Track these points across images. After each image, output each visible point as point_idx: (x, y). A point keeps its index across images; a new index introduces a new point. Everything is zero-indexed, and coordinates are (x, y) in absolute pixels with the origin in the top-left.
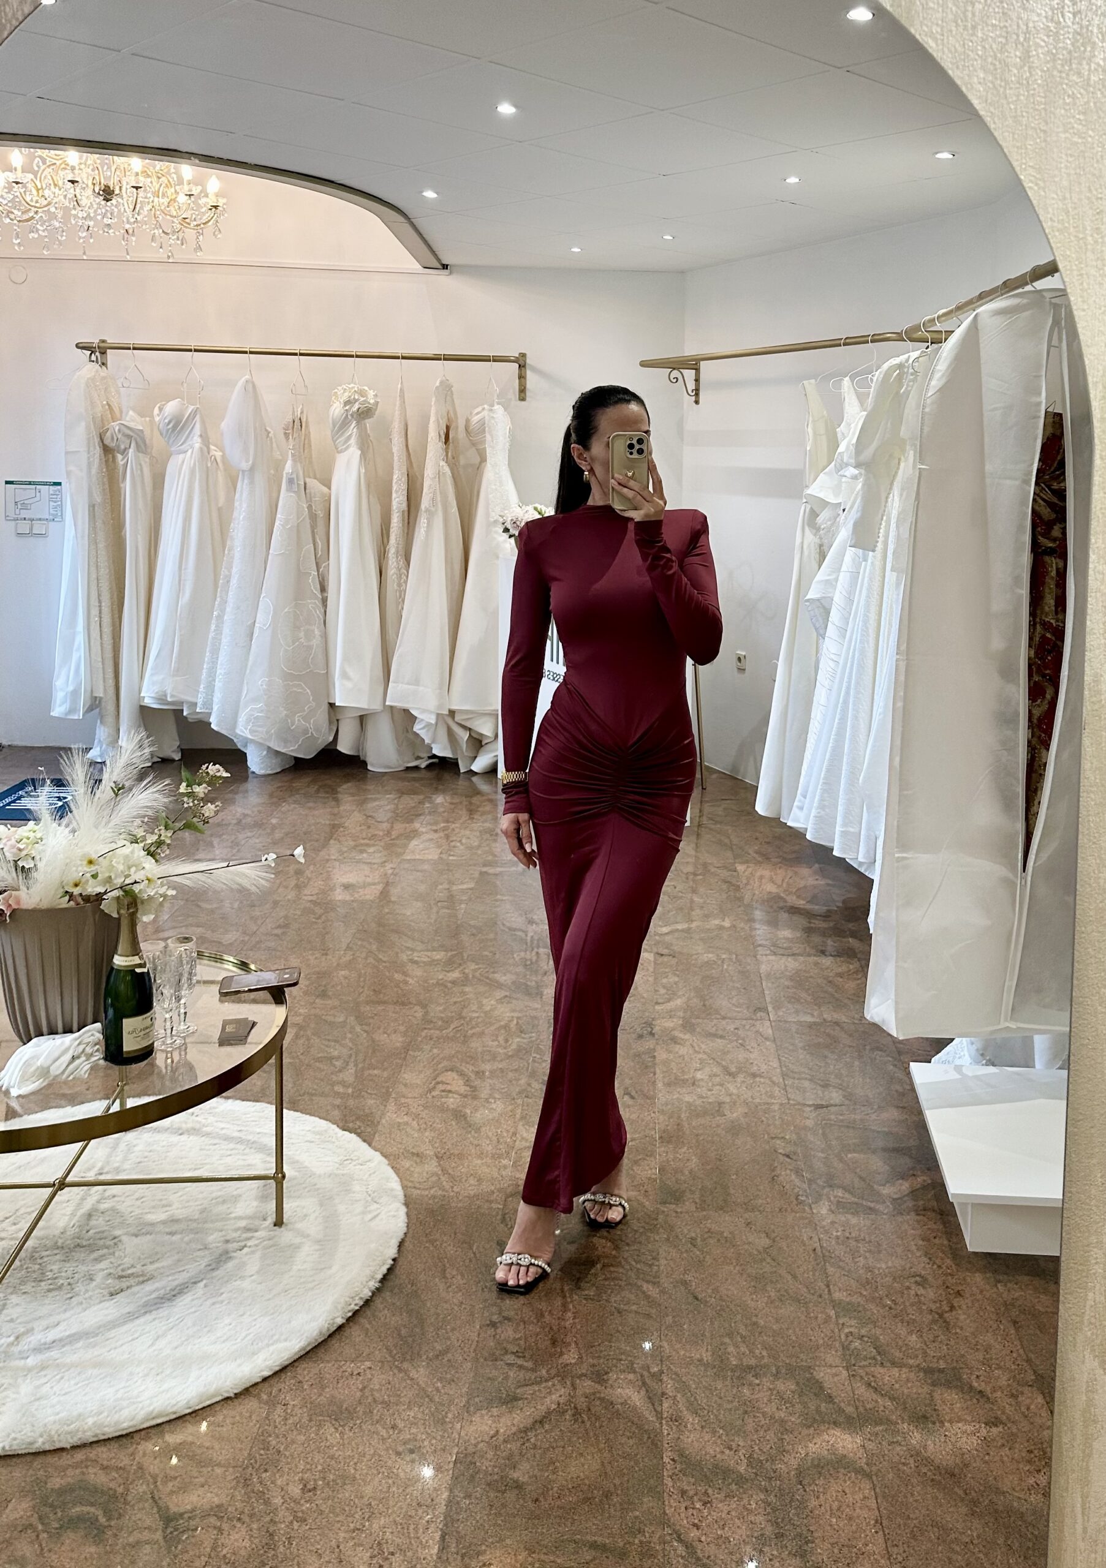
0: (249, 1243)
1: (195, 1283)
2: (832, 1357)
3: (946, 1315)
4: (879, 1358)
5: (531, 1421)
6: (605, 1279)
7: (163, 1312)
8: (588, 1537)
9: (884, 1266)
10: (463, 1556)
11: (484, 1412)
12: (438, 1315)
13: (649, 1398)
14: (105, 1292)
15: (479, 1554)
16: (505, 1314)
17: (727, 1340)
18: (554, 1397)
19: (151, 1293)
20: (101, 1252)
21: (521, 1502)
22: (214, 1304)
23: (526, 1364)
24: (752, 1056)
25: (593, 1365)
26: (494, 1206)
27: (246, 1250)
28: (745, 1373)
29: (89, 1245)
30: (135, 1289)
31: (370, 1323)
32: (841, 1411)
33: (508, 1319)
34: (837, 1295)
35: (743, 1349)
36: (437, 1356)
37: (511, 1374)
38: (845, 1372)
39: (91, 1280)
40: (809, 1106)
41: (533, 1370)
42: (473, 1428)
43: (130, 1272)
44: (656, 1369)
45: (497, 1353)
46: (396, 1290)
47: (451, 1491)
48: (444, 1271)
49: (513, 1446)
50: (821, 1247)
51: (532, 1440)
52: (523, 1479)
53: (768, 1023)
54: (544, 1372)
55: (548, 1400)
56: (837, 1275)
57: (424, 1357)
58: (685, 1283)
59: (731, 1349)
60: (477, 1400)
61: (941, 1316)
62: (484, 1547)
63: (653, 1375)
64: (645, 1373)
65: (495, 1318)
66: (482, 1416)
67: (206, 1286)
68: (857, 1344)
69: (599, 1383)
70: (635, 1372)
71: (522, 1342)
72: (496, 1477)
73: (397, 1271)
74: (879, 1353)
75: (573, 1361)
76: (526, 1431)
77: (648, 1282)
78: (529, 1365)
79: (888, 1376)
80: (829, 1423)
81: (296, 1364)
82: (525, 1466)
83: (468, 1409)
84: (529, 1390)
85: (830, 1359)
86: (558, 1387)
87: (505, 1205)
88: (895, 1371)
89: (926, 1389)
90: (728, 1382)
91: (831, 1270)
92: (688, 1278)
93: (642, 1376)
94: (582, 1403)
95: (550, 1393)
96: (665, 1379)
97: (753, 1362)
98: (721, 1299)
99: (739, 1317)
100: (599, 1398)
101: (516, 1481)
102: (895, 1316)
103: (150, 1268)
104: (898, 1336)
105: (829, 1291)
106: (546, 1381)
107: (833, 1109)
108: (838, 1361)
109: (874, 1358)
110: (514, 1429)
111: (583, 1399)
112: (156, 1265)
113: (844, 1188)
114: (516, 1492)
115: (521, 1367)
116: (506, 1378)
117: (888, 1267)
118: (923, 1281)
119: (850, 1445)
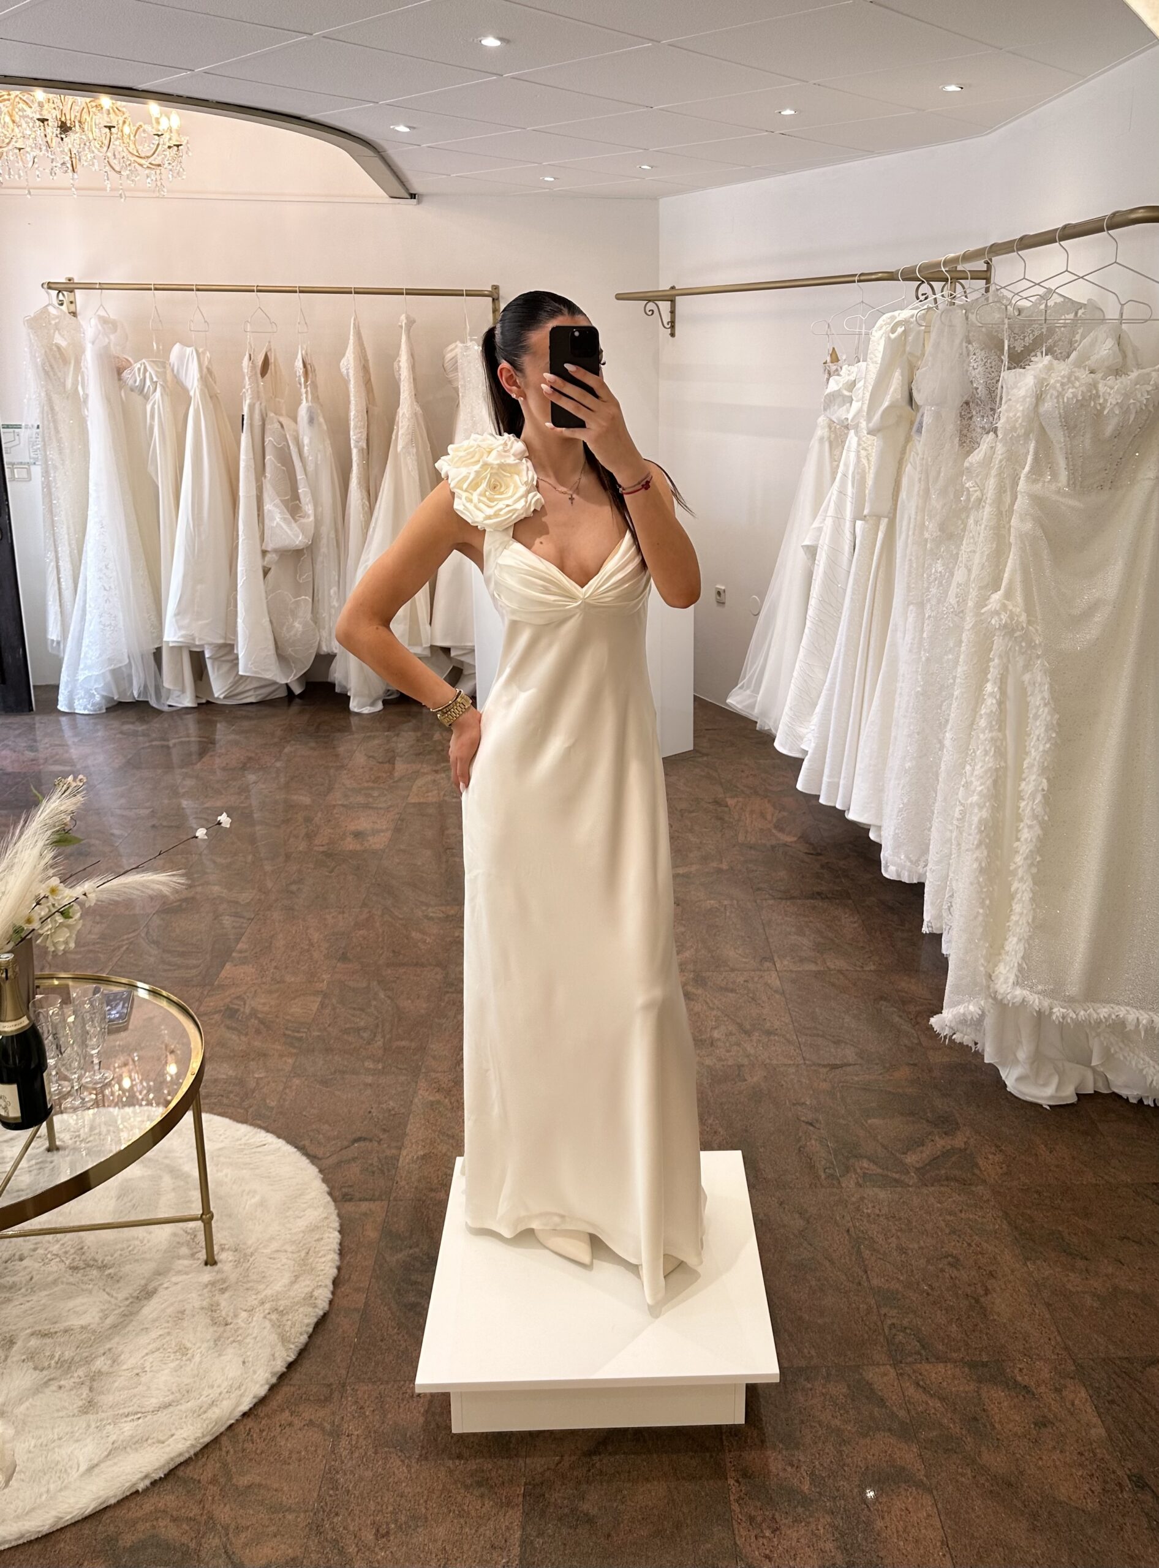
2: (879, 1354)
3: (983, 1299)
4: (923, 1352)
9: (917, 1246)
24: (765, 1011)
28: (794, 1377)
32: (893, 1416)
34: (875, 1282)
35: (792, 1348)
38: (892, 1371)
40: (824, 1066)
50: (855, 1227)
53: (774, 974)
56: (873, 1258)
61: (978, 1300)
68: (901, 1337)
74: (923, 1347)
79: (936, 1373)
80: (883, 1430)
85: (877, 1357)
88: (941, 1367)
89: (973, 1386)
91: (866, 1253)
102: (935, 1303)
104: (939, 1326)
105: (868, 1278)
107: (849, 1069)
108: (884, 1358)
109: (919, 1353)
113: (870, 1159)
117: (921, 1248)
118: (956, 1263)
119: (908, 1455)
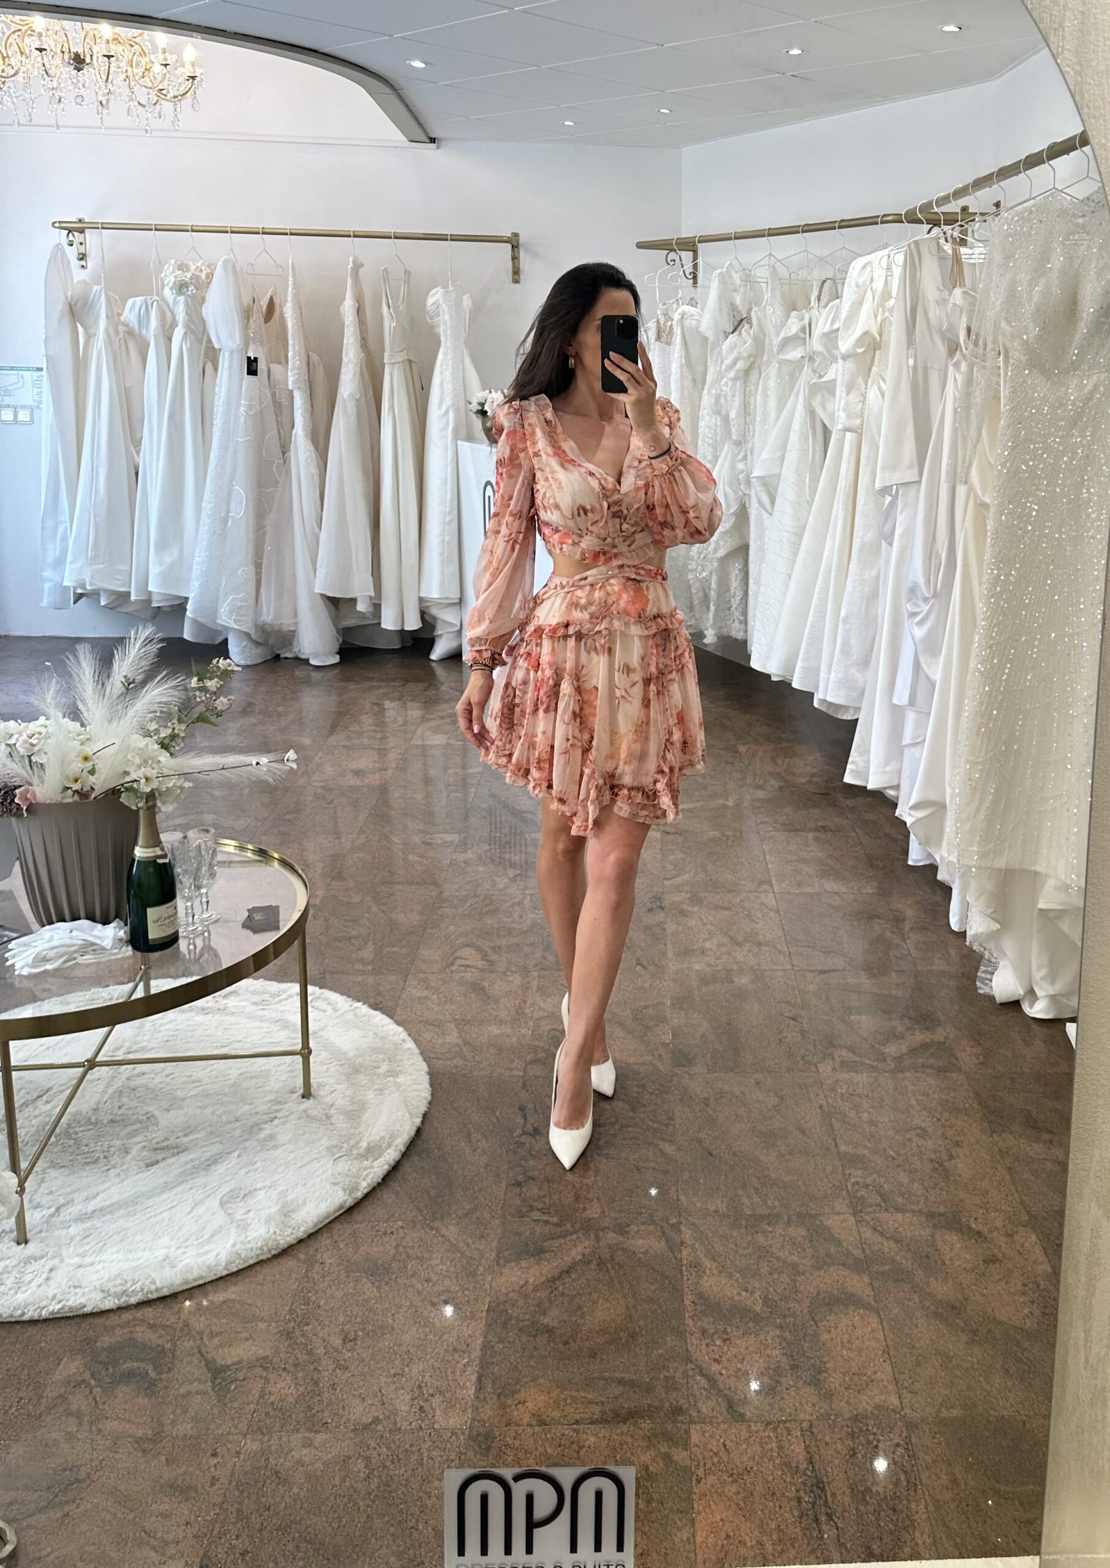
0: (279, 1115)
1: (229, 1153)
2: (841, 1205)
3: (946, 1164)
4: (883, 1204)
5: (557, 1272)
6: (624, 1139)
7: (200, 1180)
8: (616, 1375)
9: (886, 1120)
10: (499, 1395)
11: (513, 1264)
12: (466, 1176)
13: (669, 1247)
14: (142, 1164)
15: (514, 1392)
16: (530, 1174)
17: (740, 1192)
18: (580, 1248)
19: (187, 1163)
20: (135, 1127)
21: (552, 1344)
22: (248, 1172)
23: (551, 1219)
25: (616, 1219)
26: (515, 1073)
27: (276, 1121)
28: (756, 1222)
29: (123, 1120)
30: (170, 1161)
31: (400, 1185)
32: (848, 1254)
33: (532, 1178)
34: (843, 1148)
35: (756, 1200)
36: (466, 1215)
37: (537, 1229)
38: (852, 1218)
39: (127, 1152)
40: (812, 971)
41: (558, 1225)
42: (503, 1279)
43: (164, 1144)
44: (674, 1221)
45: (524, 1210)
46: (424, 1155)
47: (485, 1337)
48: (469, 1134)
49: (542, 1294)
50: (828, 1103)
51: (561, 1288)
52: (555, 1324)
54: (569, 1226)
55: (574, 1252)
56: (843, 1129)
57: (454, 1216)
58: (700, 1141)
59: (745, 1200)
60: (506, 1253)
61: (941, 1164)
62: (518, 1387)
63: (672, 1226)
64: (665, 1225)
65: (520, 1178)
66: (511, 1268)
67: (239, 1156)
68: (863, 1192)
69: (621, 1234)
70: (654, 1223)
71: (547, 1200)
72: (527, 1323)
73: (424, 1135)
74: (884, 1200)
75: (596, 1216)
76: (554, 1280)
77: (664, 1140)
78: (555, 1220)
79: (892, 1220)
80: (837, 1264)
81: (332, 1225)
82: (554, 1312)
83: (500, 1261)
84: (556, 1243)
85: (838, 1208)
86: (583, 1239)
87: (525, 1072)
88: (898, 1216)
89: (926, 1232)
90: (742, 1231)
91: (836, 1125)
92: (703, 1135)
93: (662, 1227)
94: (605, 1253)
95: (575, 1245)
96: (683, 1229)
97: (765, 1212)
98: (734, 1154)
99: (751, 1171)
100: (622, 1249)
101: (547, 1326)
102: (899, 1166)
103: (186, 1140)
104: (900, 1184)
105: (836, 1144)
106: (572, 1234)
108: (845, 1209)
109: (879, 1205)
110: (543, 1279)
111: (607, 1250)
112: (192, 1137)
113: (848, 1049)
114: (547, 1335)
115: (547, 1222)
116: (533, 1233)
117: (892, 1121)
118: (923, 1133)
119: (858, 1284)
